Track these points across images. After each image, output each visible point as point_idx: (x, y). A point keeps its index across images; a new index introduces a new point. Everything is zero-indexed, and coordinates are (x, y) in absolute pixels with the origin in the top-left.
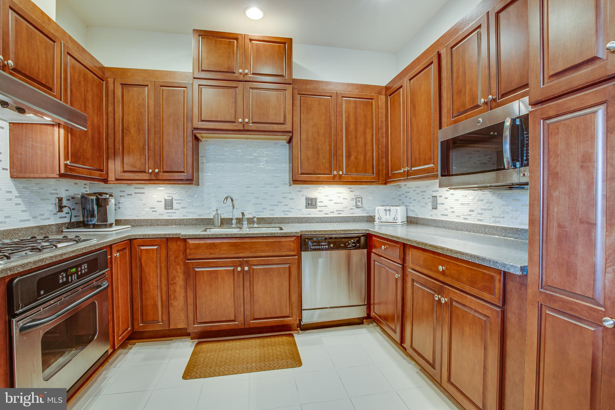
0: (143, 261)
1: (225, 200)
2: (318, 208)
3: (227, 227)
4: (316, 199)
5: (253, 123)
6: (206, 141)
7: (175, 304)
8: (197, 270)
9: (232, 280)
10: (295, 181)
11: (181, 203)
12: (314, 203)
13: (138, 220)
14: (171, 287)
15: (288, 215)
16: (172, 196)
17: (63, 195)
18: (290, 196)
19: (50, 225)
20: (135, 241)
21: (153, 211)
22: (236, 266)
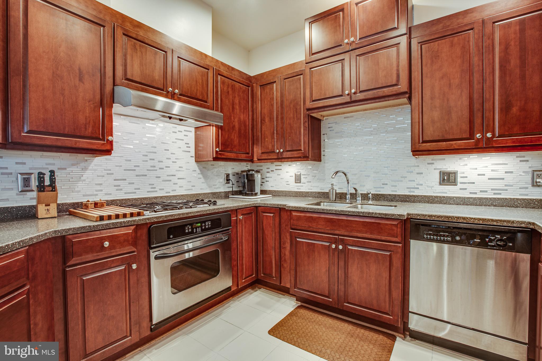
0: (264, 225)
1: (335, 174)
2: (459, 184)
3: (340, 202)
4: (455, 173)
5: (361, 92)
6: (327, 119)
7: (285, 265)
8: (298, 239)
9: (327, 256)
10: (416, 152)
11: (307, 178)
12: (452, 178)
13: (277, 191)
14: (283, 250)
15: (414, 192)
16: (300, 172)
17: (230, 172)
18: (417, 170)
19: (220, 192)
20: (260, 208)
21: (287, 184)
22: (332, 243)
